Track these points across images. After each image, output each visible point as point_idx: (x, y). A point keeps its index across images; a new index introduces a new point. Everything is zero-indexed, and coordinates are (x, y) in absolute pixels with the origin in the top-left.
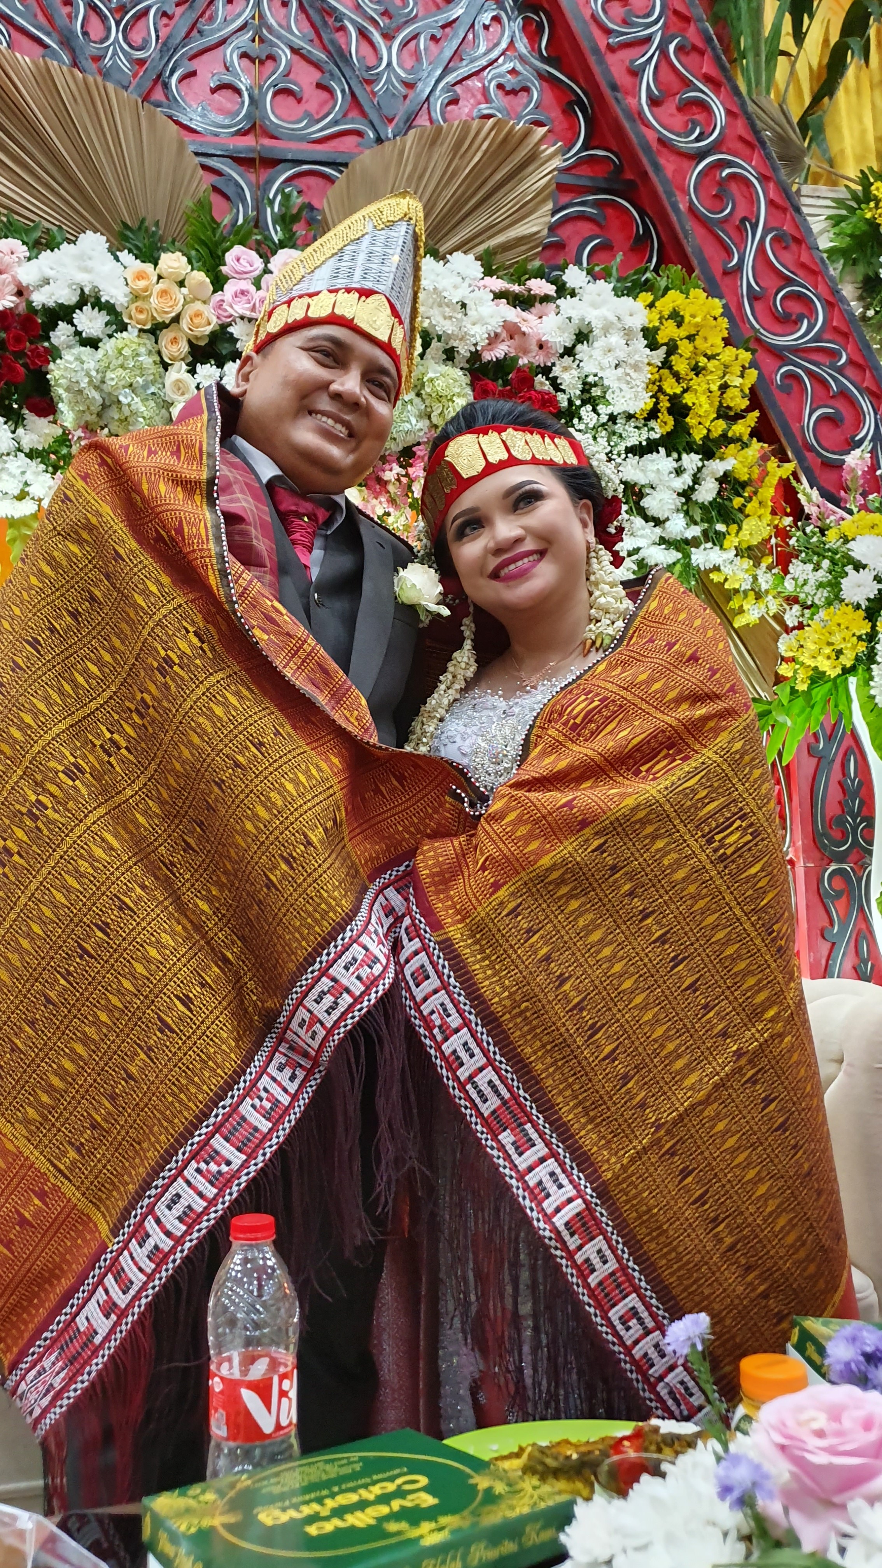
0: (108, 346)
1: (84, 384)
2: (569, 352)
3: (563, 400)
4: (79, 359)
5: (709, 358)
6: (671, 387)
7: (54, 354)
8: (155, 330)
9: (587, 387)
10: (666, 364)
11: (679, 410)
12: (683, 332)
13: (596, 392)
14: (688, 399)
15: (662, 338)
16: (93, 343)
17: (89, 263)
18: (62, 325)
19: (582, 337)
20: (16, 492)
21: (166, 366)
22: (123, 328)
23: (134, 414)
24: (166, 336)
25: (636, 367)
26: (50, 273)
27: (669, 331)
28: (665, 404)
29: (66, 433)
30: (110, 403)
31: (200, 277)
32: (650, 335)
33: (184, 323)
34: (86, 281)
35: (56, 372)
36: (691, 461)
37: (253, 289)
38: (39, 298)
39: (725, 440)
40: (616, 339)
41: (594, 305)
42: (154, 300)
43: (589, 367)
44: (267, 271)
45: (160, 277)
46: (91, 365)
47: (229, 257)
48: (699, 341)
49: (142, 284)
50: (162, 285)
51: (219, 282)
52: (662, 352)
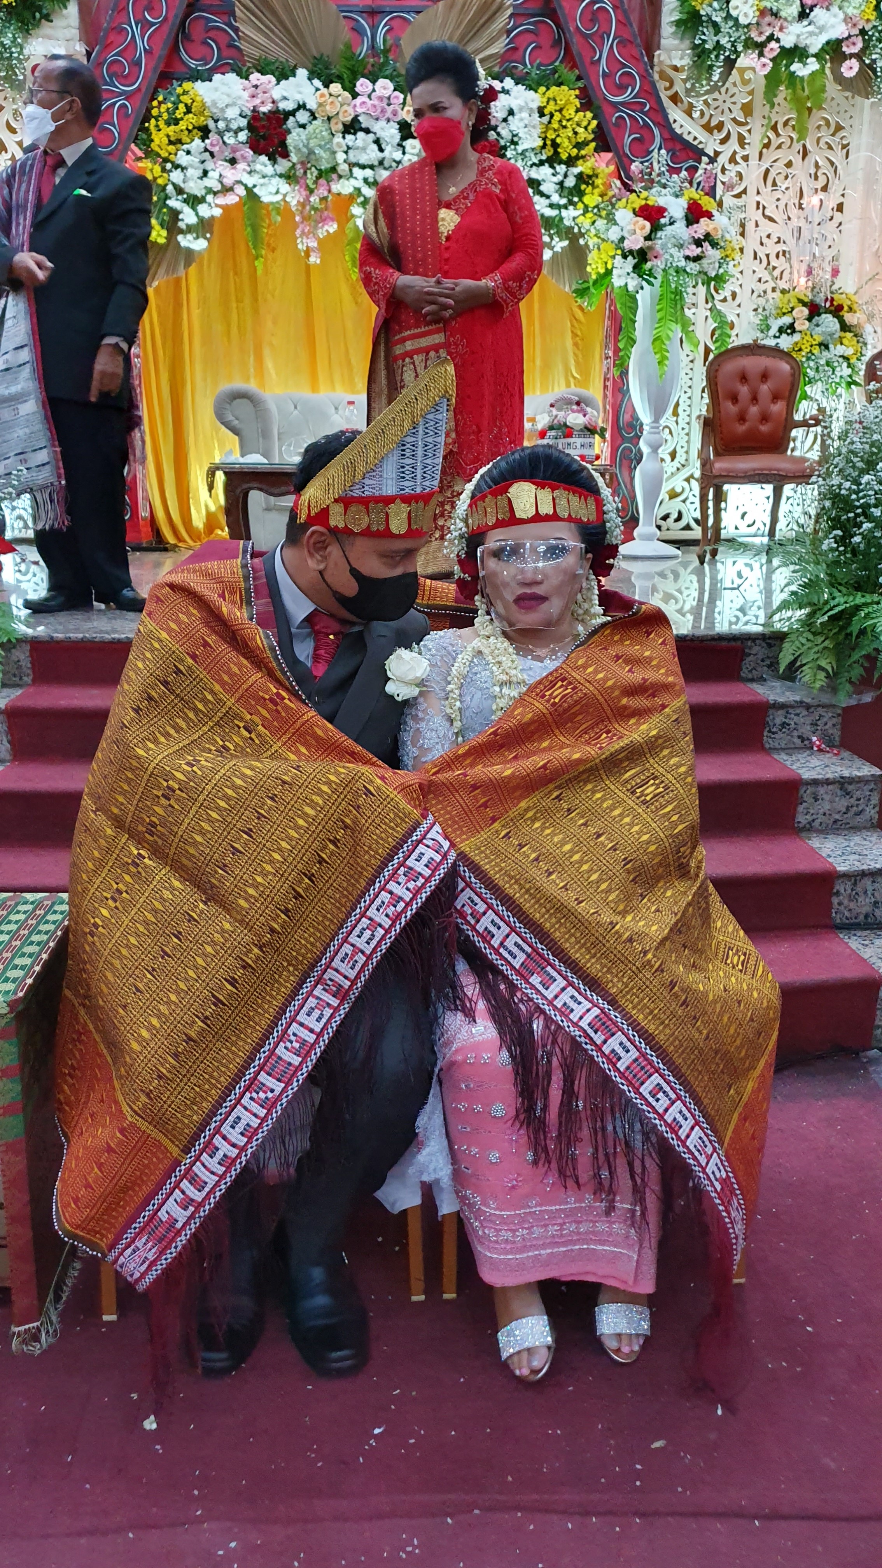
0: (310, 128)
1: (301, 145)
2: (505, 120)
3: (502, 143)
4: (298, 135)
5: (568, 120)
6: (551, 135)
7: (289, 132)
8: (329, 119)
9: (514, 136)
10: (550, 122)
11: (555, 145)
12: (558, 108)
13: (516, 139)
14: (558, 140)
15: (546, 111)
16: (303, 126)
17: (301, 89)
18: (291, 118)
19: (511, 112)
20: (274, 191)
21: (333, 135)
22: (315, 118)
23: (321, 157)
24: (333, 121)
25: (534, 127)
26: (285, 94)
27: (551, 107)
28: (549, 142)
29: (294, 164)
30: (311, 152)
31: (347, 94)
32: (541, 112)
33: (341, 115)
34: (300, 98)
35: (290, 140)
36: (561, 169)
37: (367, 100)
38: (282, 105)
39: (577, 158)
40: (525, 115)
41: (516, 98)
42: (328, 108)
43: (512, 127)
44: (374, 90)
45: (331, 95)
46: (303, 137)
47: (358, 84)
48: (564, 112)
49: (323, 99)
50: (332, 99)
51: (355, 95)
52: (545, 119)
